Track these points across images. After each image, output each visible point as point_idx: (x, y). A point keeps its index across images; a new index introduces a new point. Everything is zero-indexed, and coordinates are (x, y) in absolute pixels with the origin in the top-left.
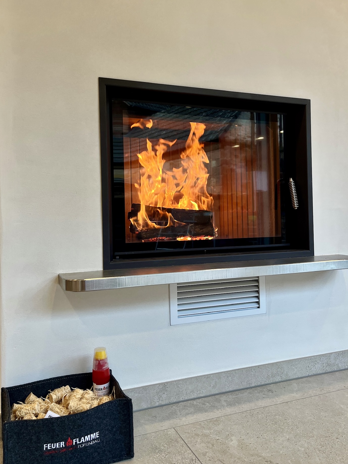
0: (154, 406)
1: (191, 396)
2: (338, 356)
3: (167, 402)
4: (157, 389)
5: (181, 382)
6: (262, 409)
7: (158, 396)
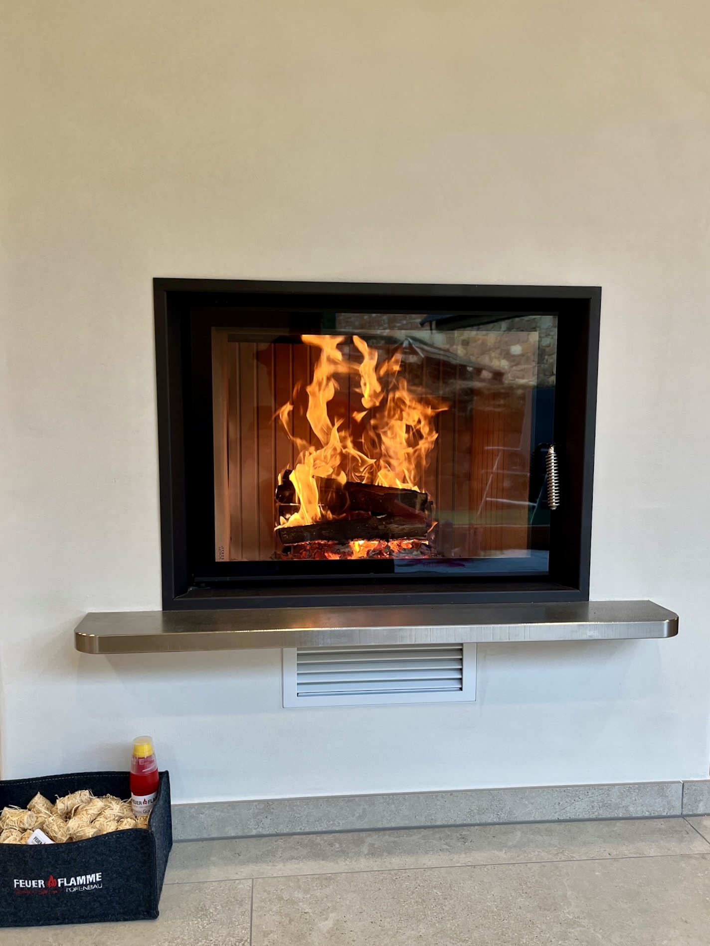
0: (248, 834)
1: (317, 827)
2: (628, 791)
3: (272, 831)
4: (254, 808)
5: (298, 804)
6: (421, 871)
7: (256, 820)
